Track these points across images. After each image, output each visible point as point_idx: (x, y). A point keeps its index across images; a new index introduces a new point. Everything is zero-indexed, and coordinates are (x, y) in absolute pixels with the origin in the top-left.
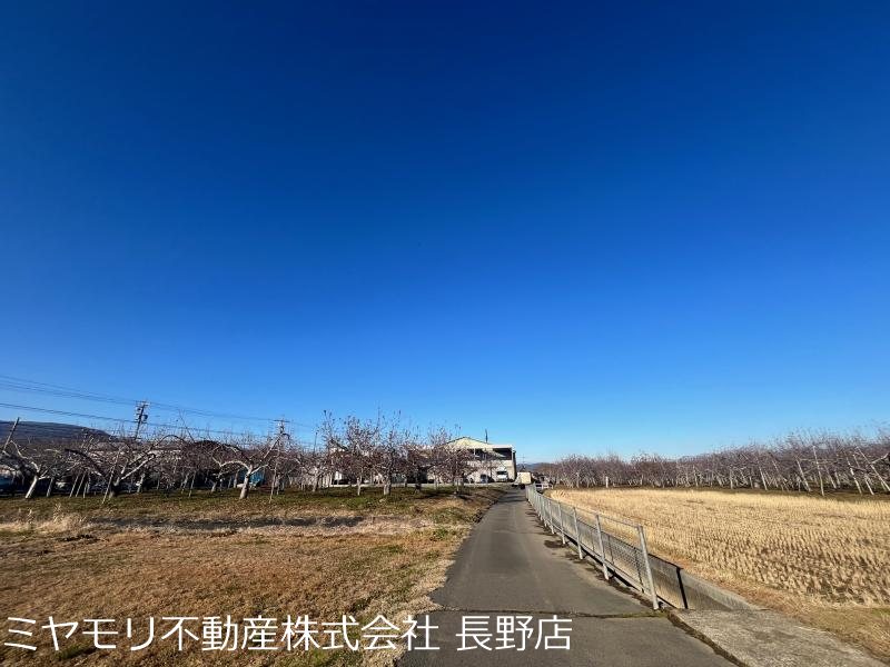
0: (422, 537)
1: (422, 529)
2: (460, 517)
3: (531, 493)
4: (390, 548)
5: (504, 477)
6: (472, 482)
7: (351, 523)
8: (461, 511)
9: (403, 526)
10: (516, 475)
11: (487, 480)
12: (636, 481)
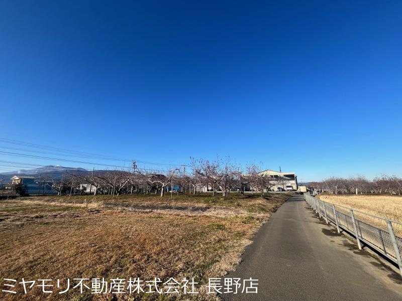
0: (239, 220)
1: (239, 216)
2: (263, 209)
3: (307, 196)
4: (218, 226)
5: (291, 188)
6: (273, 190)
7: (204, 210)
8: (264, 205)
9: (230, 213)
10: (297, 188)
11: (281, 190)
12: (376, 192)
